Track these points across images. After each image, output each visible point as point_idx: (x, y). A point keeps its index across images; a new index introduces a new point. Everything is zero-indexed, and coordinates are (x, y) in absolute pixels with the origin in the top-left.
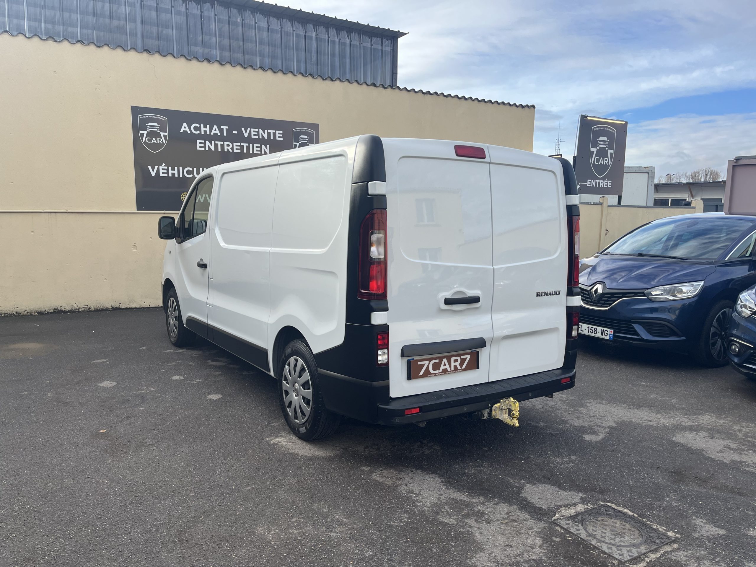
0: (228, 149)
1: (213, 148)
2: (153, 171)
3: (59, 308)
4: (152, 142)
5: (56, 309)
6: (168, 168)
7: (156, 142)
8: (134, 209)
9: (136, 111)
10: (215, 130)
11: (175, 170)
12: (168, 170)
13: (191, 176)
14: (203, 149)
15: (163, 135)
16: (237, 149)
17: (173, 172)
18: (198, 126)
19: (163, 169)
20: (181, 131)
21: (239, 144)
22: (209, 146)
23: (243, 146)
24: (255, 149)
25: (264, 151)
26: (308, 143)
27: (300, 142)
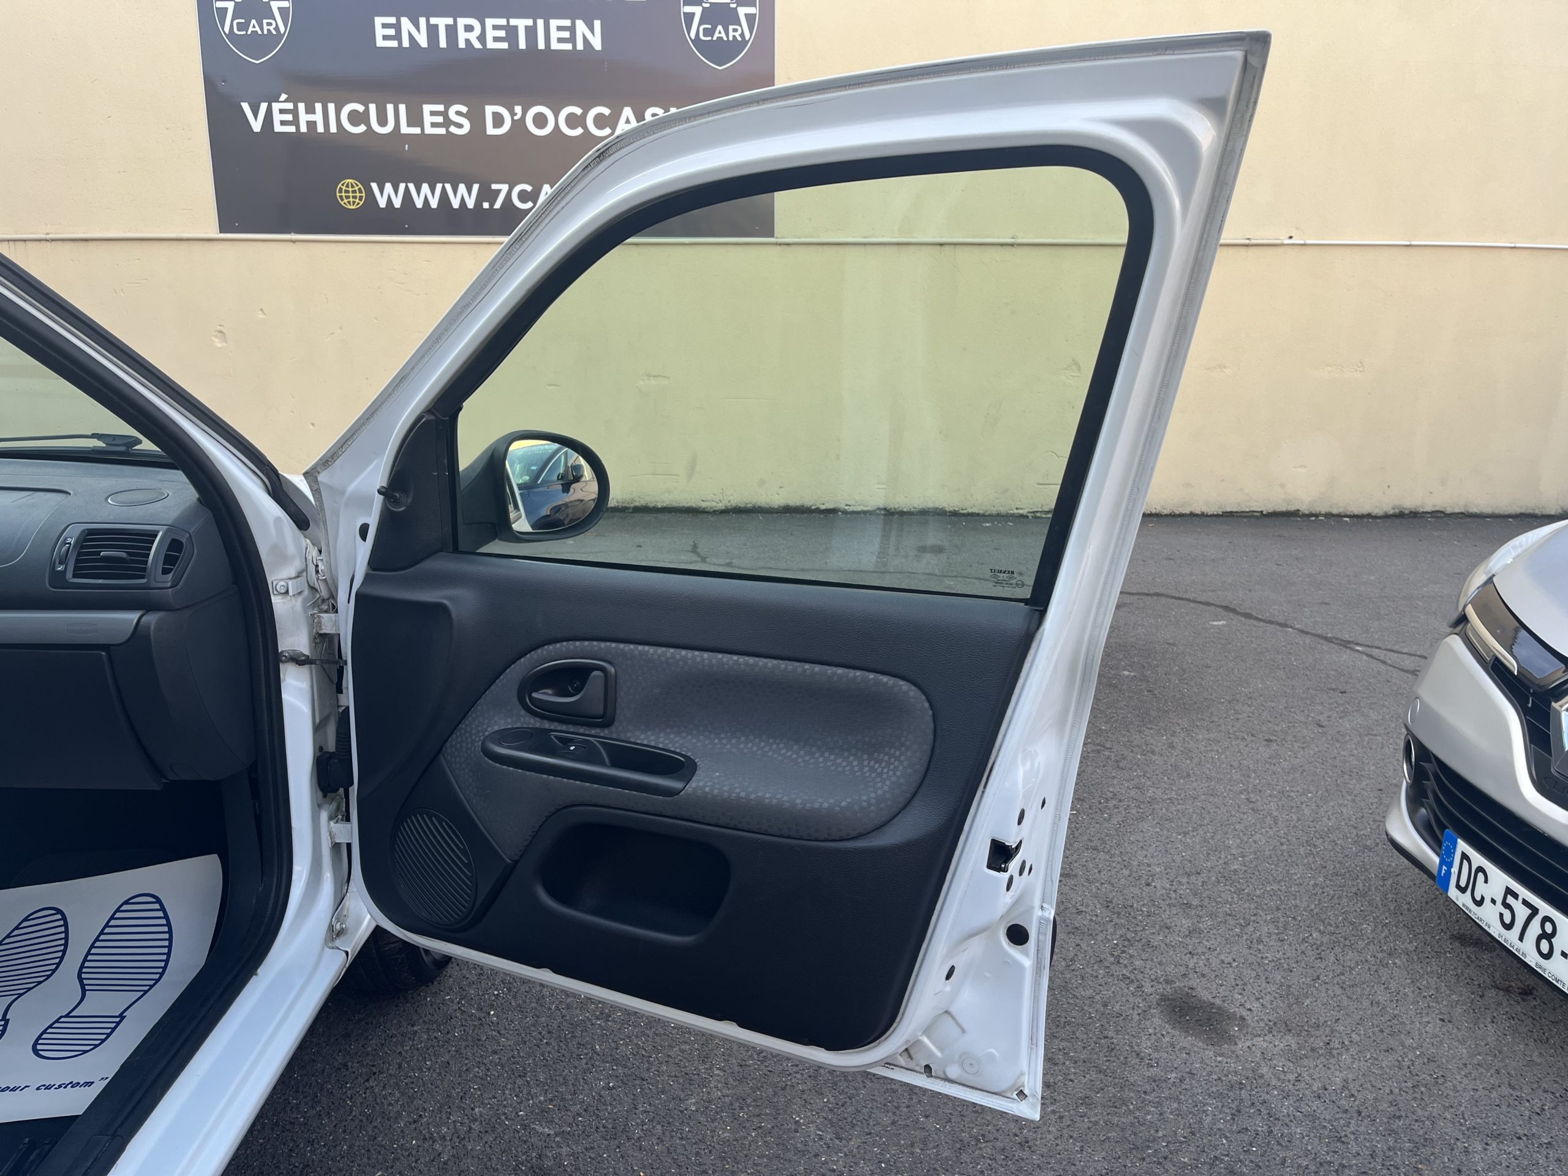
0: (468, 41)
1: (423, 41)
2: (256, 118)
4: (249, 32)
6: (296, 107)
7: (260, 33)
8: (213, 231)
11: (314, 112)
12: (295, 112)
13: (362, 128)
14: (394, 44)
15: (279, 8)
16: (496, 39)
17: (311, 118)
19: (282, 111)
21: (502, 22)
22: (410, 35)
23: (516, 27)
24: (554, 34)
25: (585, 40)
26: (733, 6)
27: (705, 5)
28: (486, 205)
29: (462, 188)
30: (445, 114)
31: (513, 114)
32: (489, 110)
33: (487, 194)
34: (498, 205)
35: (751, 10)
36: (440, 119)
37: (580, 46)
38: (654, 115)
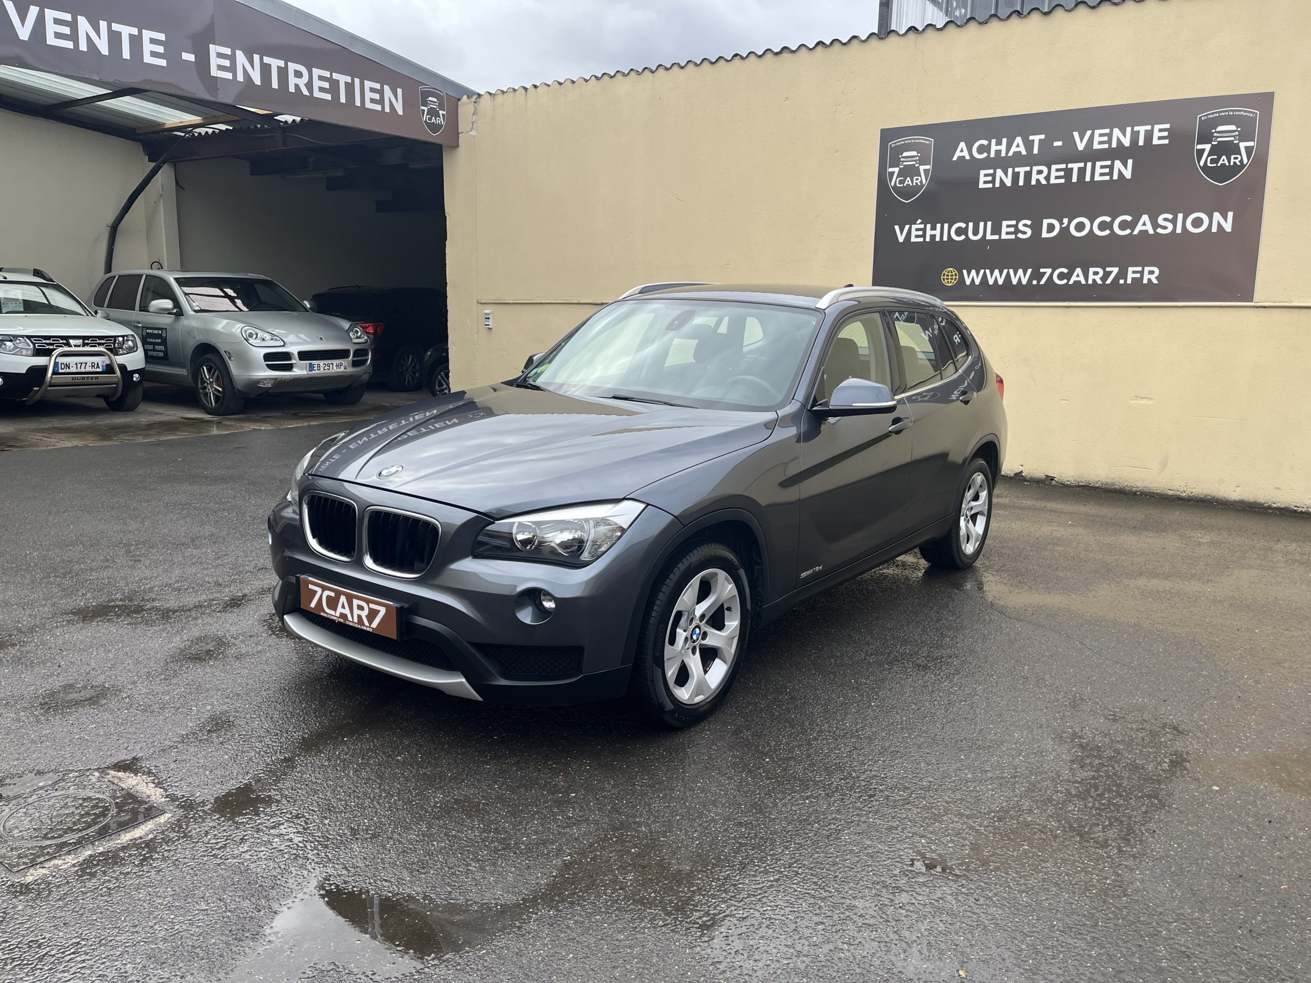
0: (1038, 181)
1: (1008, 182)
2: (902, 232)
4: (905, 185)
6: (925, 227)
7: (911, 184)
9: (887, 135)
10: (1018, 146)
11: (935, 229)
12: (924, 230)
13: (963, 237)
14: (990, 185)
15: (925, 170)
16: (1057, 178)
17: (933, 232)
18: (985, 142)
19: (917, 230)
20: (955, 158)
21: (1064, 166)
22: (1001, 180)
23: (1072, 169)
24: (1099, 172)
25: (1120, 173)
26: (1235, 142)
27: (1213, 143)
28: (1035, 282)
29: (1020, 272)
30: (1016, 226)
31: (1061, 223)
32: (1046, 222)
33: (1038, 276)
34: (1042, 282)
35: (1251, 144)
36: (1012, 229)
37: (1115, 177)
38: (1165, 219)
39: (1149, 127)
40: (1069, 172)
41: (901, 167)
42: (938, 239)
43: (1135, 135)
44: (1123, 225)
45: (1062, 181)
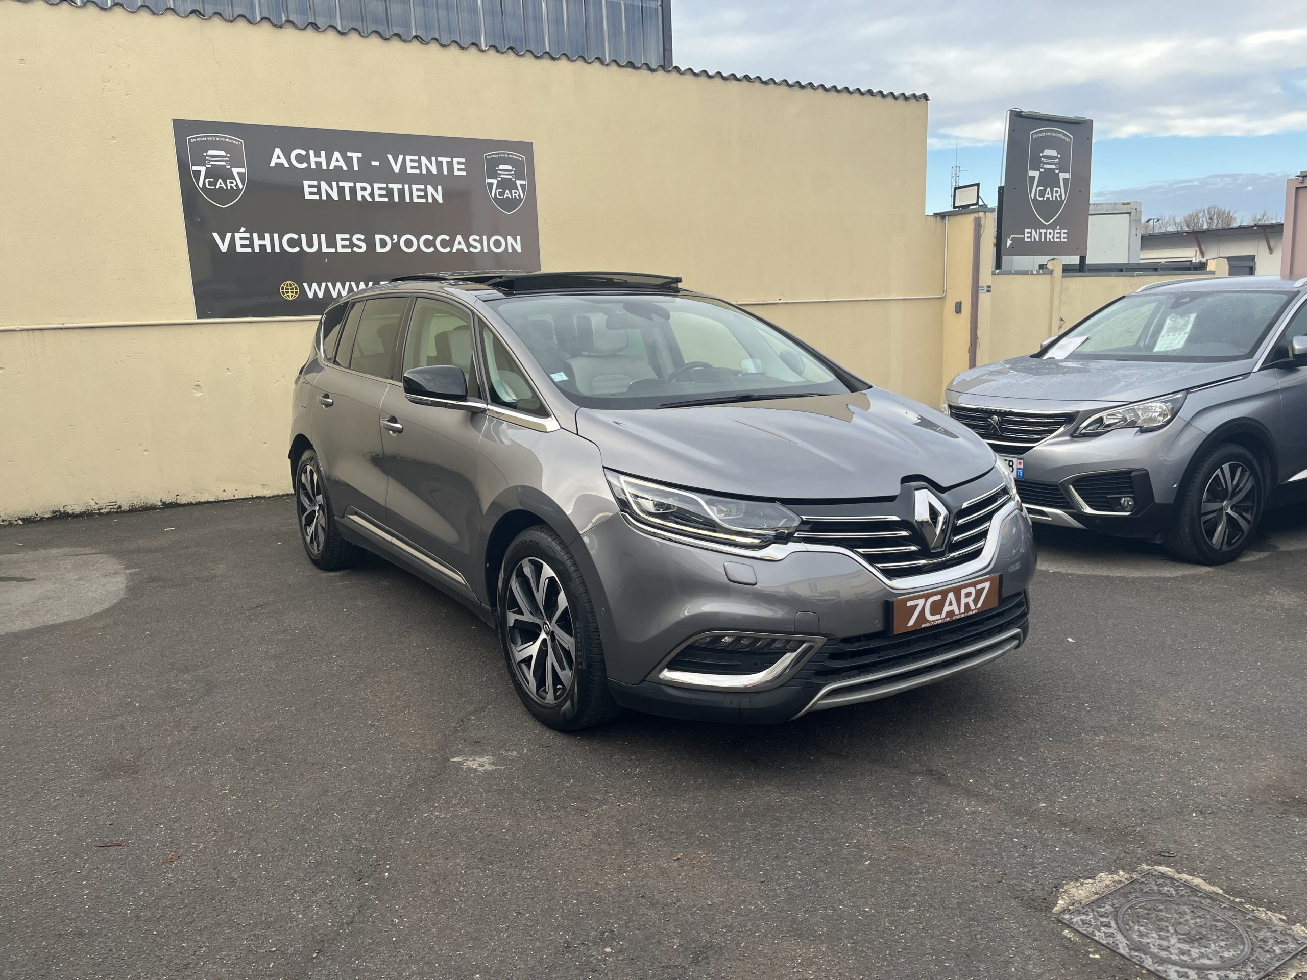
1: (335, 196)
2: (223, 244)
3: (62, 510)
4: (217, 187)
5: (57, 512)
6: (252, 236)
7: (225, 188)
8: (192, 317)
9: (182, 128)
10: (337, 160)
11: (264, 239)
12: (251, 239)
13: (297, 249)
14: (317, 197)
15: (238, 173)
16: (380, 196)
17: (262, 243)
18: (304, 153)
19: (241, 239)
20: (272, 164)
21: (384, 186)
22: (327, 192)
23: (392, 189)
24: (415, 194)
25: (433, 197)
26: (513, 179)
27: (498, 179)
29: (362, 285)
30: (350, 240)
31: (392, 239)
32: (378, 237)
35: (523, 182)
36: (347, 243)
37: (430, 200)
38: (474, 240)
39: (449, 159)
40: (390, 193)
41: (207, 166)
42: (269, 250)
43: (439, 165)
44: (444, 243)
45: (386, 199)
